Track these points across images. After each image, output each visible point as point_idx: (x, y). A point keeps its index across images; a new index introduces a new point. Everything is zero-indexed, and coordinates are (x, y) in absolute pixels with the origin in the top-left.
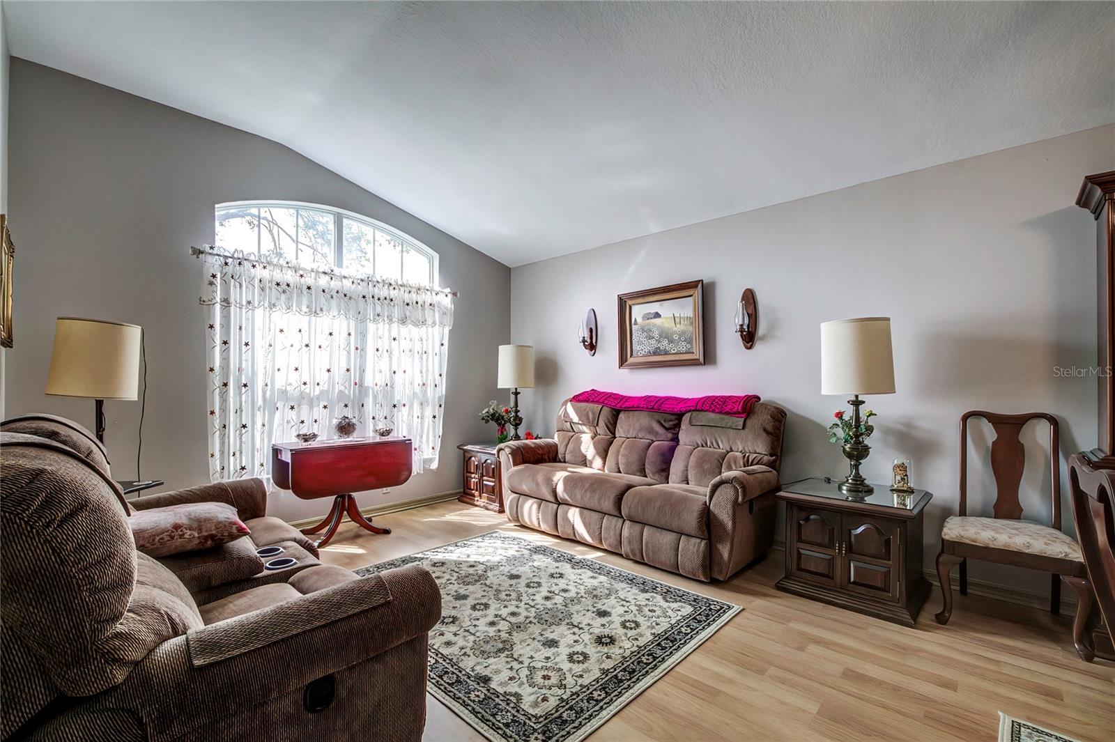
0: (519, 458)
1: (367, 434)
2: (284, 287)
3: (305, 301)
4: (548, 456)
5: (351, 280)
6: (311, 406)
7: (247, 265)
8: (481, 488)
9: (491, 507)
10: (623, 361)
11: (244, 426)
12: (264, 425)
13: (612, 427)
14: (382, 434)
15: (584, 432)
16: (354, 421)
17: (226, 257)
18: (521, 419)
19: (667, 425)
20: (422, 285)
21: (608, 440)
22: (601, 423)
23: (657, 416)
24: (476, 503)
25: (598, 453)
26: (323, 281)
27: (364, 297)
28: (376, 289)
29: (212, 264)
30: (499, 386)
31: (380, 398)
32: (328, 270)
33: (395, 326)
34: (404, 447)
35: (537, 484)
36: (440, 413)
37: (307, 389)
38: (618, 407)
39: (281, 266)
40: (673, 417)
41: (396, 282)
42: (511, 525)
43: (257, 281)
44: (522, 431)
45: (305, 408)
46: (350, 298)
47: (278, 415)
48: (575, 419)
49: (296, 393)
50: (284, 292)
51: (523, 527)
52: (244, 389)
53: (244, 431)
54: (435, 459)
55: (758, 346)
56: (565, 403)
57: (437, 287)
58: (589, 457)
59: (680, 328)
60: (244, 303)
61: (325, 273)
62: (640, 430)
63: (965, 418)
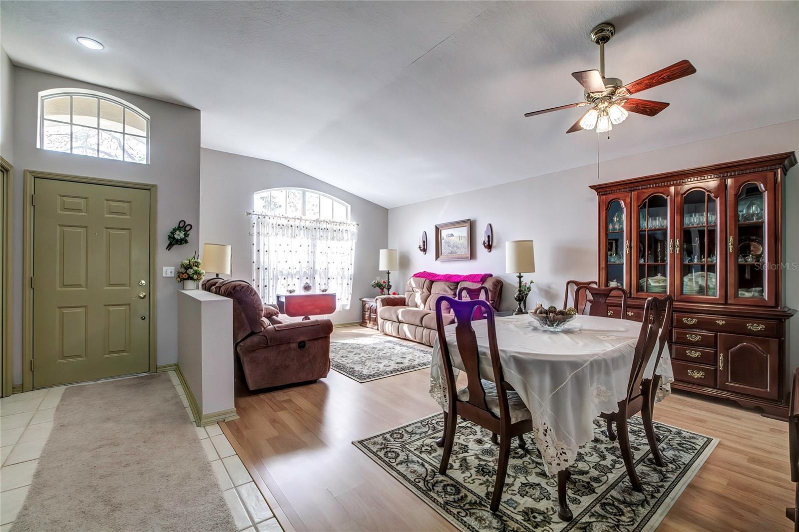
0: (385, 304)
1: (316, 291)
2: (281, 226)
3: (290, 231)
4: (401, 302)
5: (309, 221)
6: (292, 277)
7: (267, 218)
8: (370, 319)
9: (374, 328)
10: (437, 257)
11: (266, 286)
12: (273, 286)
13: (429, 289)
14: (323, 291)
15: (418, 292)
16: (311, 285)
17: (259, 215)
18: (391, 286)
19: (452, 288)
20: (342, 221)
21: (427, 295)
22: (425, 287)
23: (448, 284)
24: (368, 326)
25: (422, 302)
26: (297, 223)
27: (315, 229)
28: (320, 224)
29: (254, 218)
30: (380, 270)
31: (322, 274)
32: (300, 218)
33: (329, 241)
34: (333, 297)
35: (391, 314)
36: (351, 282)
37: (290, 270)
38: (432, 279)
39: (280, 217)
40: (455, 284)
41: (330, 221)
42: (381, 334)
43: (270, 225)
44: (391, 291)
45: (290, 279)
46: (309, 229)
47: (279, 281)
48: (414, 285)
49: (286, 272)
50: (281, 228)
51: (386, 335)
52: (265, 271)
53: (265, 288)
54: (348, 305)
55: (493, 250)
56: (410, 278)
57: (349, 222)
58: (419, 304)
59: (462, 241)
60: (266, 234)
61: (298, 219)
62: (441, 290)
63: (568, 283)
